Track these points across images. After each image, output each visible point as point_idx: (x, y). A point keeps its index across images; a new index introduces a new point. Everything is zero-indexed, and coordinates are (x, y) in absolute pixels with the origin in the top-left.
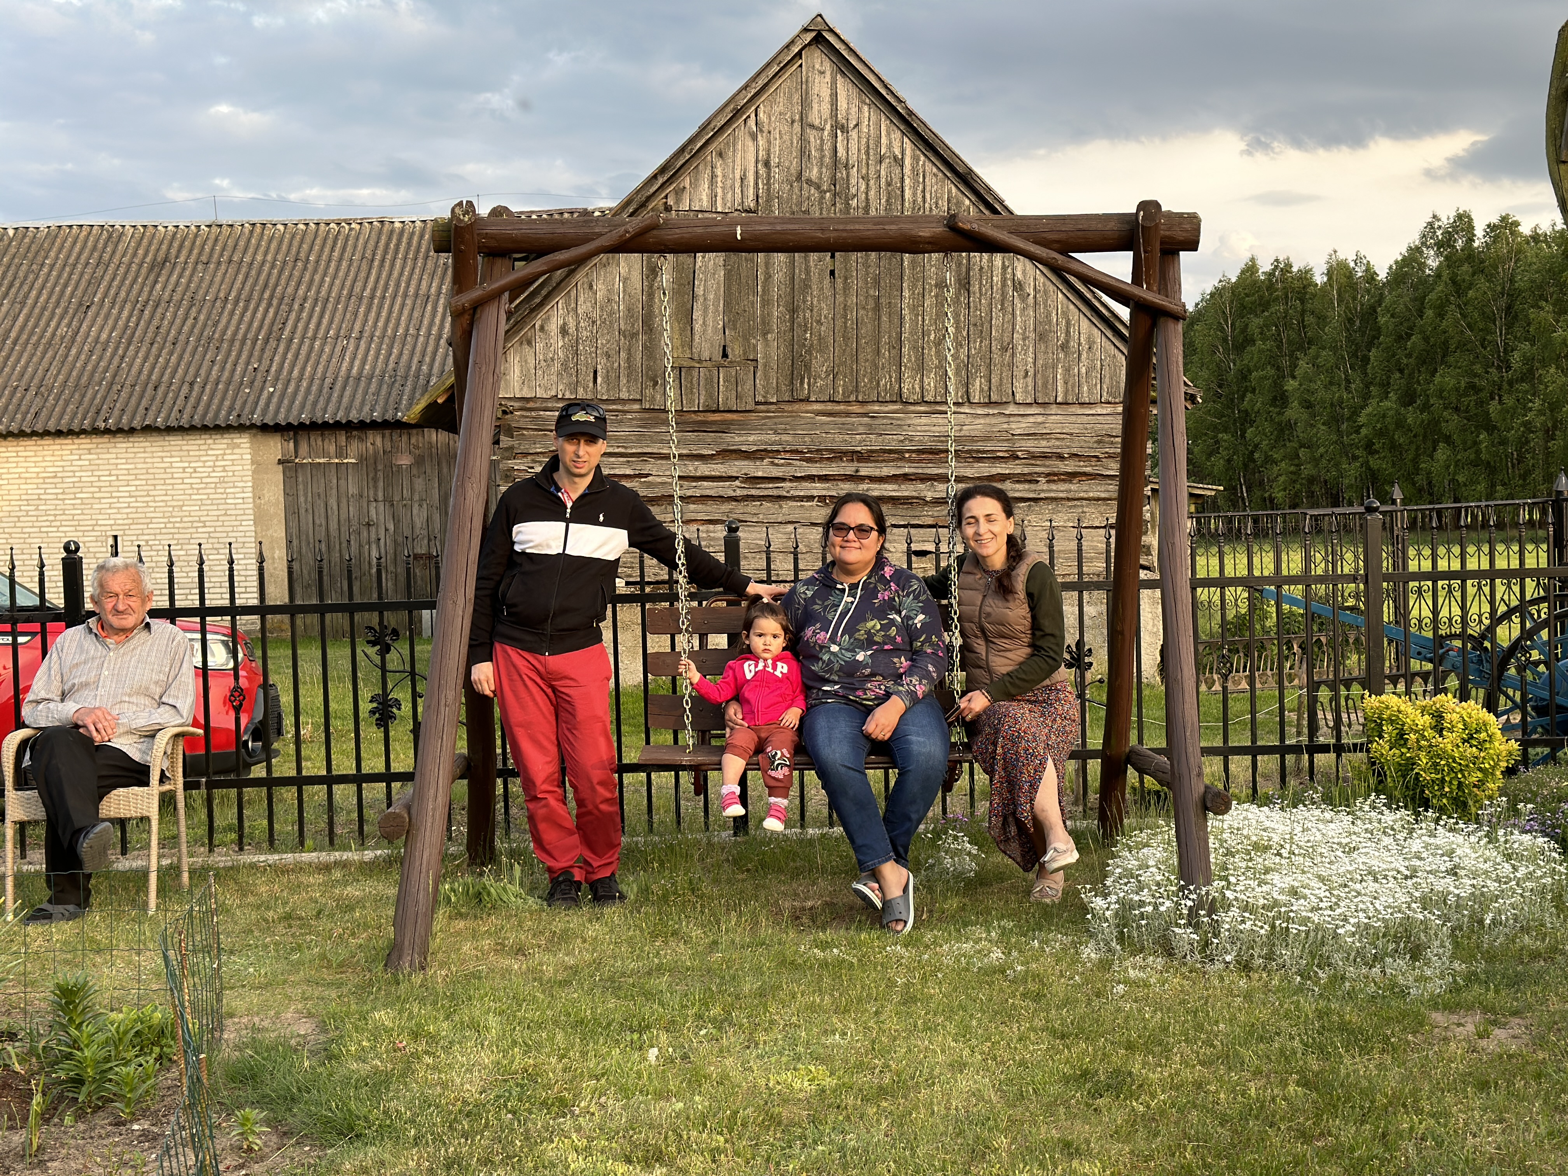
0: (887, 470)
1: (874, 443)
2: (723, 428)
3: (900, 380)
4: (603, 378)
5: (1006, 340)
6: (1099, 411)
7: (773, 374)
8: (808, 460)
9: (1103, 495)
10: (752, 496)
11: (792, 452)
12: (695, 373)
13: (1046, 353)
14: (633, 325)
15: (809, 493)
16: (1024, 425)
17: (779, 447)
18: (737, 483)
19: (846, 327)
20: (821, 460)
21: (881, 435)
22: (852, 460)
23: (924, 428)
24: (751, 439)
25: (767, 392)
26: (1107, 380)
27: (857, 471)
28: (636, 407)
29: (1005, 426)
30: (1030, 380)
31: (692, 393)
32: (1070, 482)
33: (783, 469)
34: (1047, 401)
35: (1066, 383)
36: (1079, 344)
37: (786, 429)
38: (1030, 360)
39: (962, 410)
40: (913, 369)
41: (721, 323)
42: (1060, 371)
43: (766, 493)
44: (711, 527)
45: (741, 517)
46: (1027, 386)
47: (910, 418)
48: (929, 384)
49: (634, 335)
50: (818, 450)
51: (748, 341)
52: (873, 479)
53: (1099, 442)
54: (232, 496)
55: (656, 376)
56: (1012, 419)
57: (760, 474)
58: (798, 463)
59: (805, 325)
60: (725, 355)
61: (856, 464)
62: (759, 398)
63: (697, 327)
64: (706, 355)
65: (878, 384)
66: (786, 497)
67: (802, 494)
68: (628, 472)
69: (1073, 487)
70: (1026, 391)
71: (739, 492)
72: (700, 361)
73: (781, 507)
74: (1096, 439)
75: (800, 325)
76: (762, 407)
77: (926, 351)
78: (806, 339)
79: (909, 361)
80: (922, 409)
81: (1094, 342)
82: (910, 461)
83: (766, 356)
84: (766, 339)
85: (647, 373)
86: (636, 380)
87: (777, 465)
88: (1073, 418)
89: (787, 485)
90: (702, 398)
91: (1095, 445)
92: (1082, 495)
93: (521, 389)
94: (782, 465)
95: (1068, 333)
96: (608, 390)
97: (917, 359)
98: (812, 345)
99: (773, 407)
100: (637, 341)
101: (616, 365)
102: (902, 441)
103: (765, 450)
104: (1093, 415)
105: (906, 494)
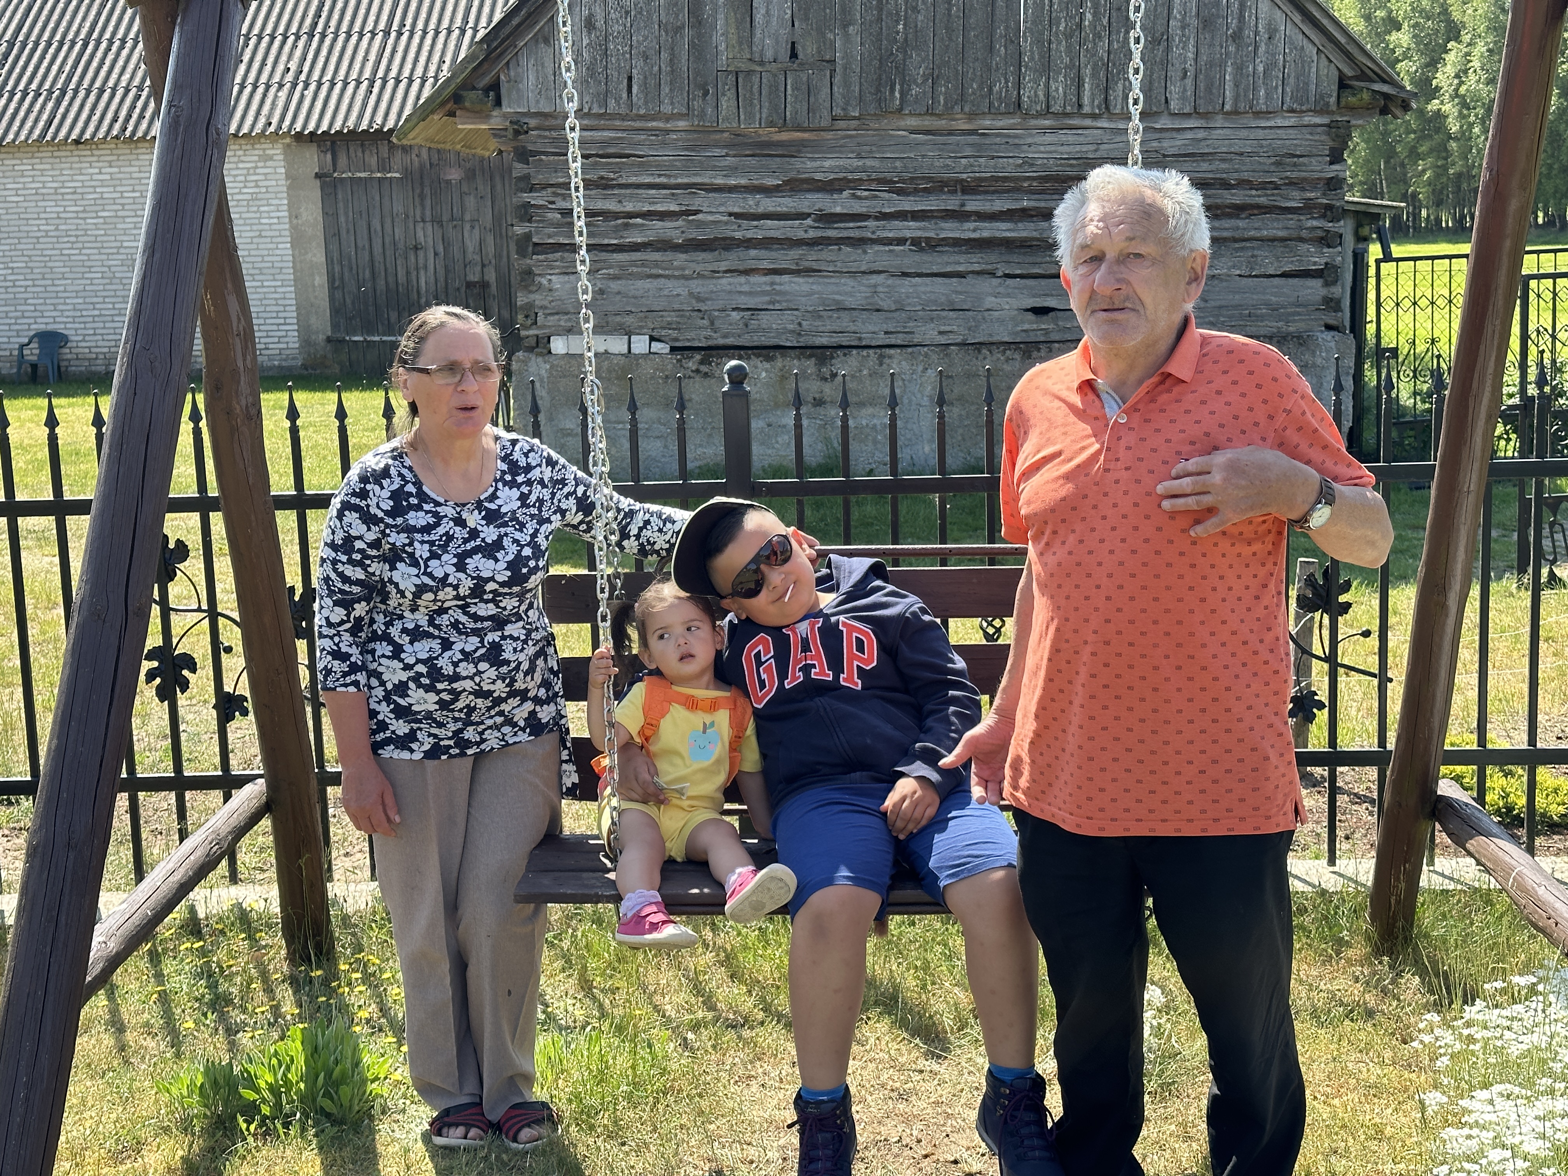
0: (1000, 204)
1: (985, 168)
2: (792, 150)
3: (1019, 85)
4: (640, 86)
5: (1160, 28)
6: (1279, 122)
7: (855, 79)
8: (900, 192)
9: (1281, 234)
10: (829, 238)
11: (880, 181)
12: (756, 79)
13: (1211, 45)
14: (677, 15)
15: (900, 234)
16: (1179, 143)
17: (864, 176)
18: (809, 222)
19: (949, 15)
20: (916, 191)
21: (993, 158)
22: (955, 192)
23: (1048, 148)
24: (827, 164)
25: (847, 103)
26: (1292, 81)
27: (963, 205)
28: (682, 124)
29: (1155, 144)
30: (1189, 82)
31: (751, 104)
32: (1238, 217)
33: (867, 203)
34: (1210, 109)
35: (1236, 85)
36: (1256, 33)
37: (871, 152)
38: (1190, 55)
39: (1099, 125)
40: (1036, 71)
41: (789, 12)
42: (1229, 70)
43: (845, 234)
44: (777, 278)
45: (815, 266)
46: (1185, 90)
47: (1031, 135)
48: (1057, 89)
49: (678, 29)
50: (912, 178)
51: (823, 35)
52: (981, 216)
53: (1278, 164)
54: (266, 215)
55: (706, 84)
56: (1163, 135)
57: (838, 210)
58: (886, 195)
59: (897, 14)
60: (794, 55)
61: (959, 196)
62: (838, 111)
63: (759, 18)
64: (769, 55)
65: (990, 90)
66: (871, 239)
67: (890, 235)
68: (674, 207)
69: (1241, 223)
70: (1183, 98)
71: (812, 234)
72: (762, 63)
73: (865, 252)
74: (1273, 160)
75: (890, 14)
76: (842, 124)
77: (1053, 46)
78: (898, 33)
79: (1032, 58)
80: (1047, 123)
81: (1276, 30)
82: (1031, 192)
83: (846, 56)
84: (846, 35)
85: (695, 79)
86: (681, 89)
87: (860, 198)
88: (1244, 133)
89: (872, 224)
90: (765, 111)
91: (1273, 168)
92: (1252, 233)
93: (538, 102)
94: (866, 198)
95: (1241, 18)
96: (646, 103)
97: (1041, 57)
98: (906, 40)
99: (855, 123)
100: (682, 37)
101: (656, 68)
102: (1020, 166)
103: (845, 178)
104: (1271, 128)
105: (1024, 234)
